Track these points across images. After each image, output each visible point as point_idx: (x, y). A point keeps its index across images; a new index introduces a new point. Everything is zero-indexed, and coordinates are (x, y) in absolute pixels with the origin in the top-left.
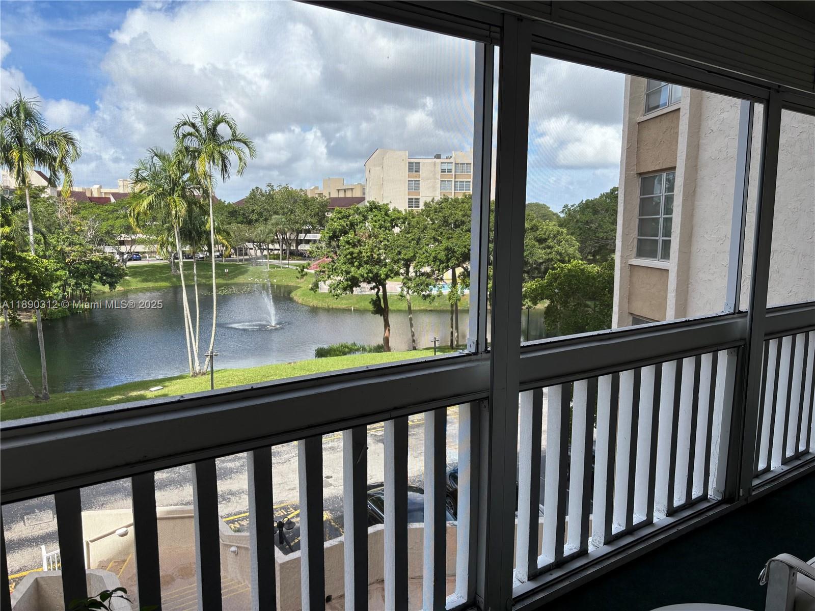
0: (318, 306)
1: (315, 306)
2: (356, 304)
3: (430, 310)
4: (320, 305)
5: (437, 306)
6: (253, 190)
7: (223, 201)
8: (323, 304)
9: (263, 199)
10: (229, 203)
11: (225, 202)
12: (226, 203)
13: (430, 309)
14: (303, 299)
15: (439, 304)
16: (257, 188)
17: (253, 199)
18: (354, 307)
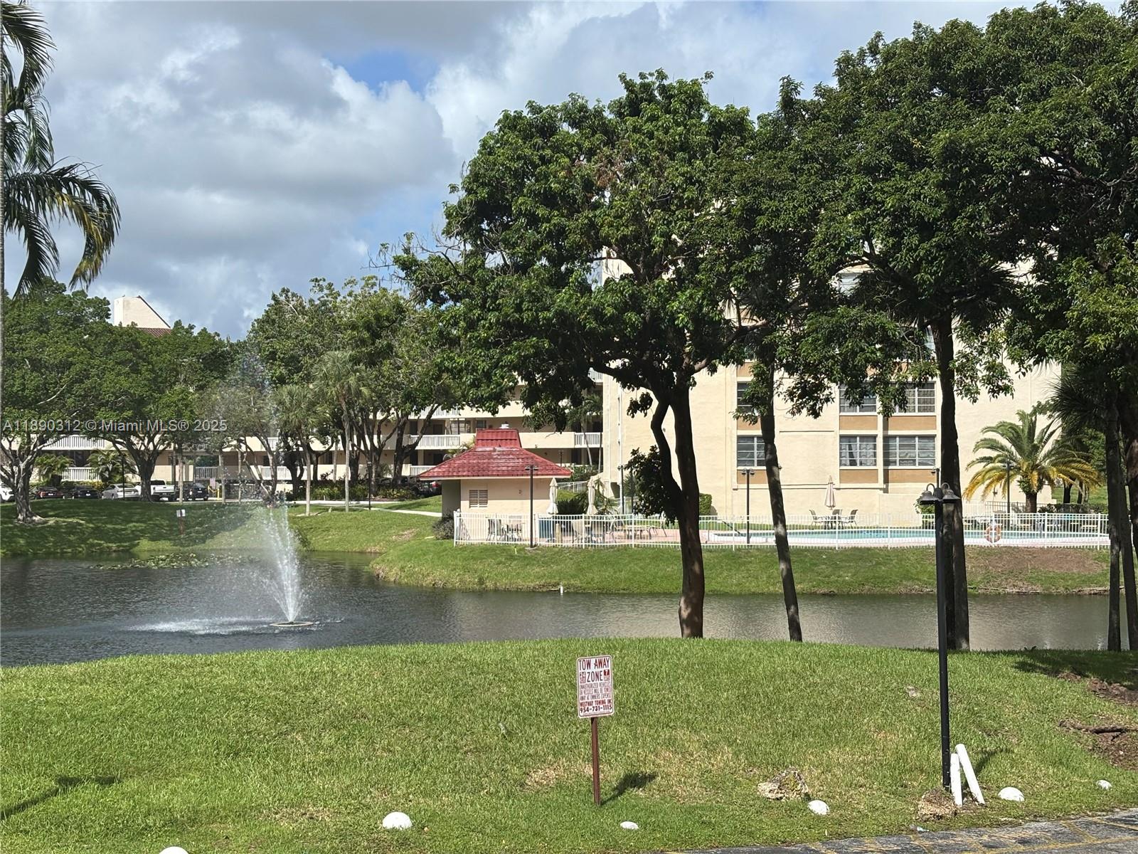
0: (449, 586)
1: (440, 584)
2: (573, 576)
3: (824, 595)
4: (455, 581)
5: (850, 584)
6: (274, 297)
7: (186, 327)
8: (467, 577)
9: (302, 320)
10: (205, 330)
11: (191, 327)
12: (196, 332)
13: (825, 590)
14: (402, 569)
15: (853, 576)
16: (285, 291)
17: (274, 321)
18: (567, 587)
